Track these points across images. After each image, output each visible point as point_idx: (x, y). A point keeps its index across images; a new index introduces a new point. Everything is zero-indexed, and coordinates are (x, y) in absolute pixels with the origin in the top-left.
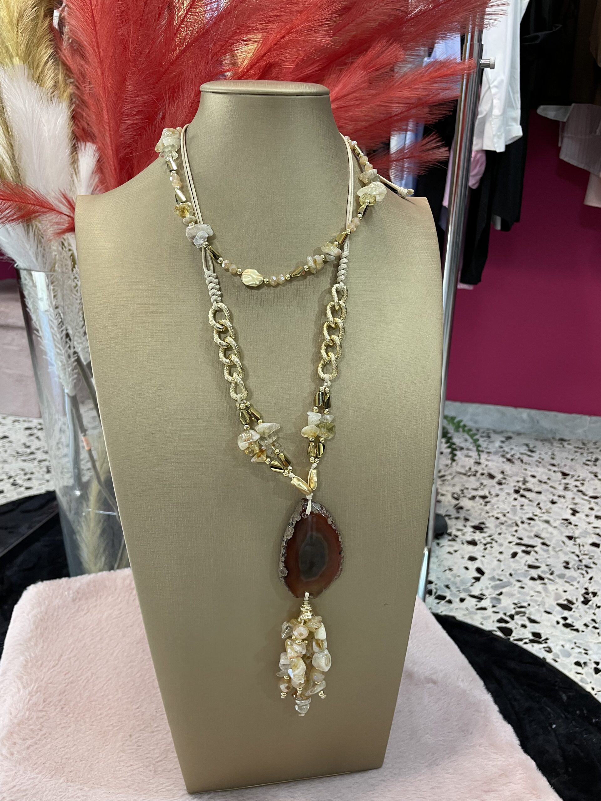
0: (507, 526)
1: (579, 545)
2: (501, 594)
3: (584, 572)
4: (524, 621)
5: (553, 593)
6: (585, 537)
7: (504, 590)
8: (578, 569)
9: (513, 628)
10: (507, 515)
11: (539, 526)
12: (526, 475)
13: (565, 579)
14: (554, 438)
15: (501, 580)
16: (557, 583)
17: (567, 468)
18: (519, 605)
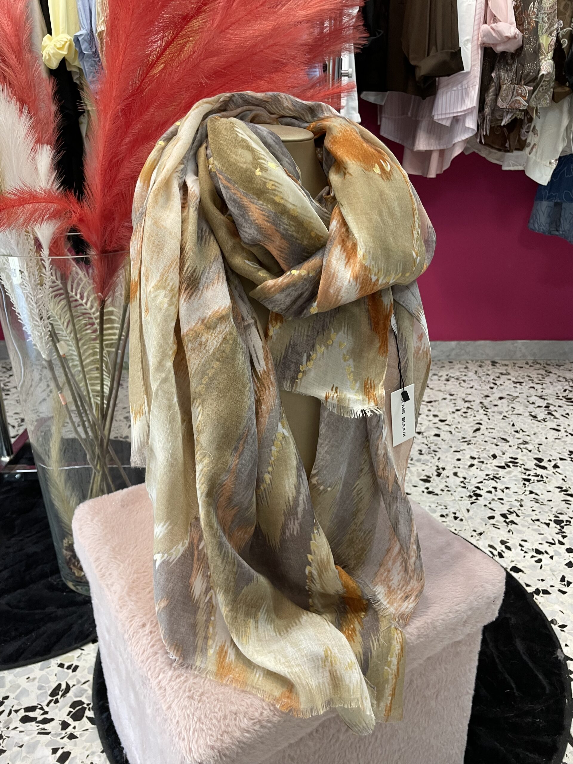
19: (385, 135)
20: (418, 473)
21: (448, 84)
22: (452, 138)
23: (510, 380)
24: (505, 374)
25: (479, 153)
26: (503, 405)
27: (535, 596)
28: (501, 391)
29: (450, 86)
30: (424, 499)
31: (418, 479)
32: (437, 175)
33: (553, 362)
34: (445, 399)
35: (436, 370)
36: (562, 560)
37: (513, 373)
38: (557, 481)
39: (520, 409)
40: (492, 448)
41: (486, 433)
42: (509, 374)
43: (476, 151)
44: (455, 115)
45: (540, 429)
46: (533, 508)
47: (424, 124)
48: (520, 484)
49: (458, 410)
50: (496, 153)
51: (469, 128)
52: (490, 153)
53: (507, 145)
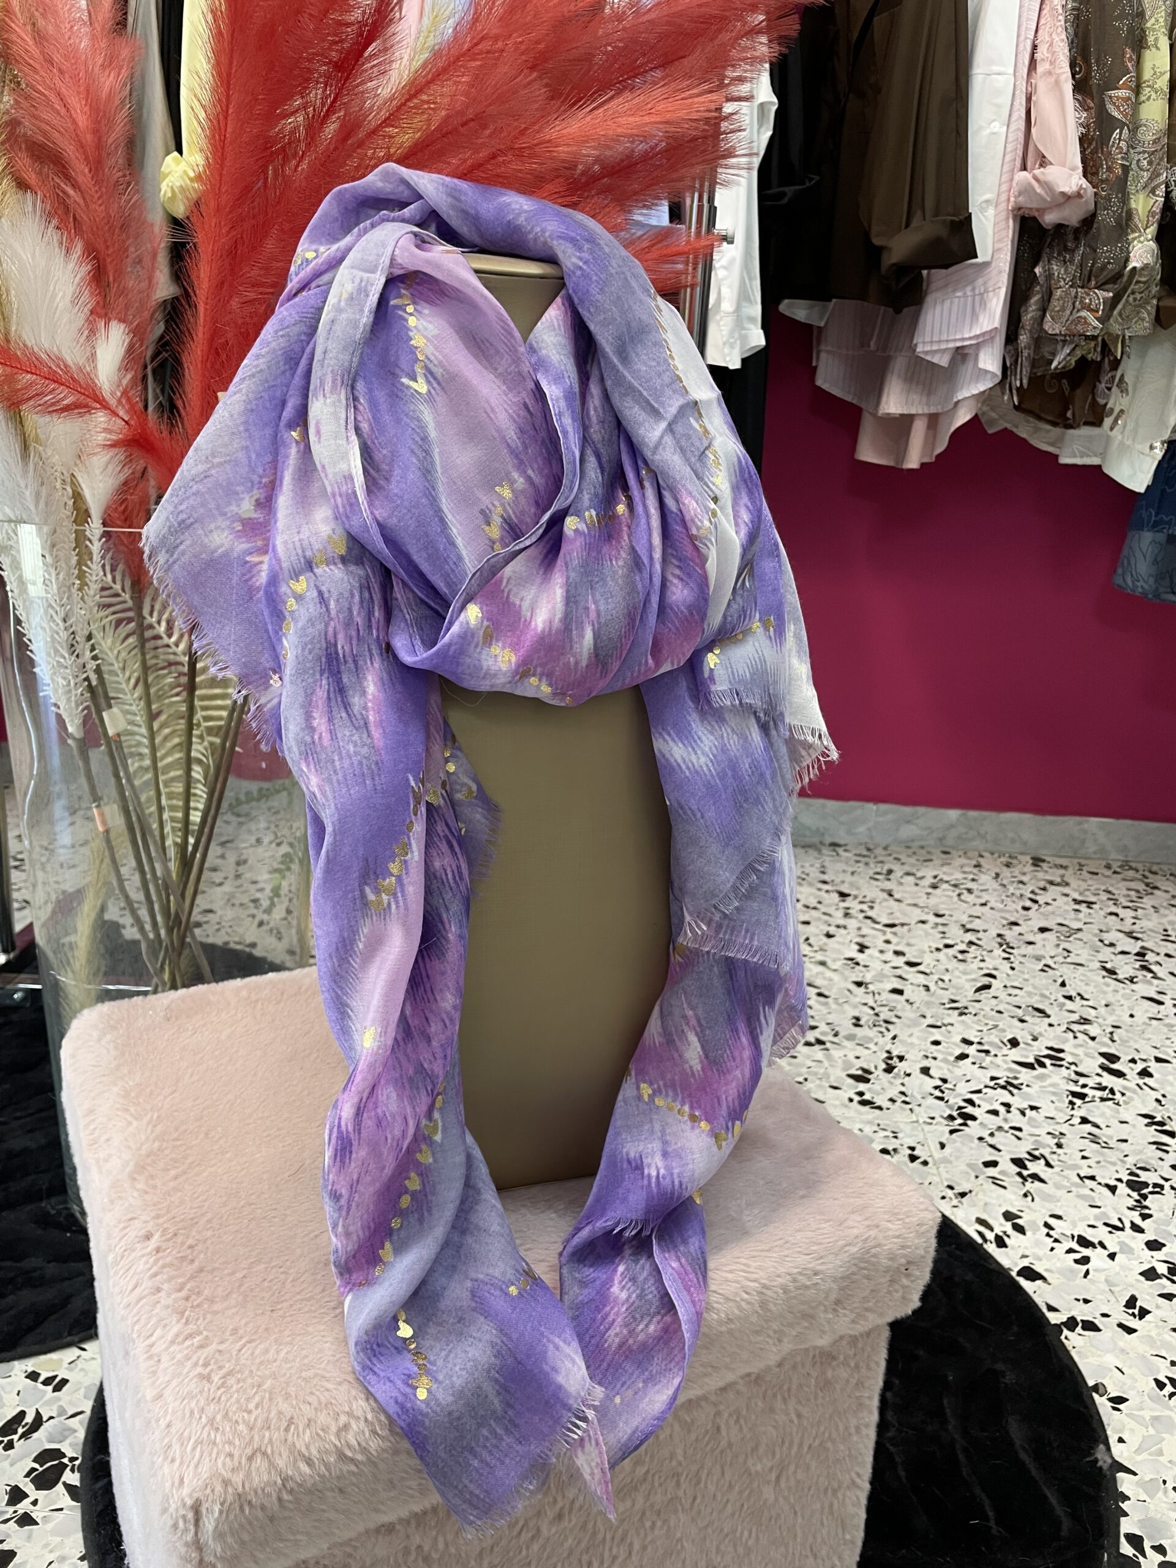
1: (874, 993)
3: (883, 1030)
5: (840, 1061)
6: (881, 982)
8: (875, 1026)
13: (857, 1041)
14: (821, 843)
16: (845, 1047)
17: (846, 885)
19: (825, 387)
20: (844, 1062)
21: (946, 286)
22: (952, 391)
23: (1067, 895)
24: (1058, 885)
25: (1015, 430)
26: (1047, 945)
27: (1066, 1332)
28: (1046, 916)
29: (950, 290)
30: (852, 1114)
31: (844, 1074)
32: (923, 465)
33: (1165, 868)
34: (923, 922)
35: (913, 865)
36: (1136, 1263)
37: (1074, 883)
38: (1143, 1102)
39: (1081, 953)
40: (1010, 1027)
41: (1003, 995)
42: (1067, 884)
43: (1009, 426)
44: (959, 344)
45: (1119, 996)
46: (1084, 1154)
47: (899, 364)
48: (1060, 1101)
49: (947, 946)
50: (1048, 431)
51: (986, 372)
52: (1037, 430)
53: (1069, 414)
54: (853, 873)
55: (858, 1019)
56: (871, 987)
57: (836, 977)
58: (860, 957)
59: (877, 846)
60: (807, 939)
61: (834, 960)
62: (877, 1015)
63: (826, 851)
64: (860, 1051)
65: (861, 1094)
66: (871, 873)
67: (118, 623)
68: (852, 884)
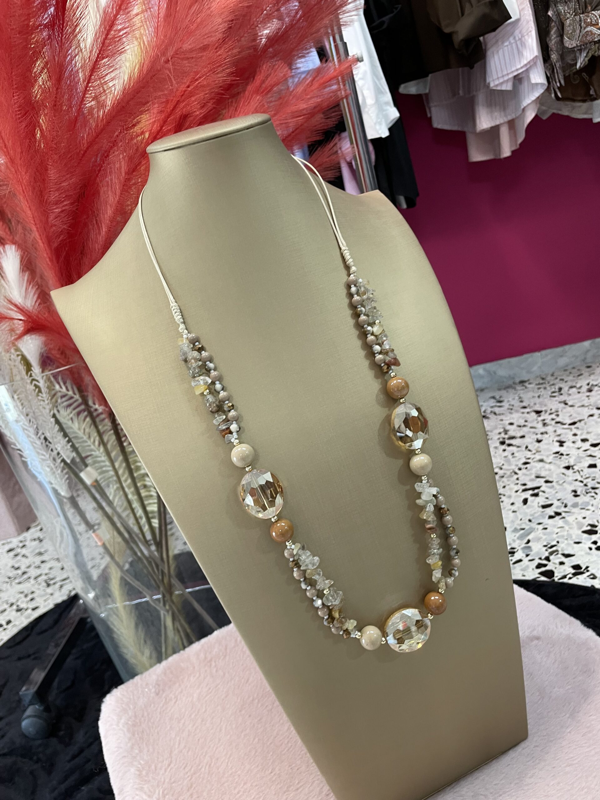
0: (507, 477)
1: (579, 471)
2: (528, 542)
3: (593, 494)
4: (560, 558)
5: (574, 523)
6: (581, 462)
7: (530, 537)
8: (587, 493)
9: (553, 569)
10: (503, 467)
11: (536, 467)
12: (503, 424)
13: (580, 507)
14: (514, 383)
15: (523, 529)
16: (574, 513)
17: (538, 405)
18: (549, 546)
19: (439, 126)
20: (578, 523)
21: (497, 41)
22: (519, 103)
25: (560, 112)
29: (500, 43)
30: (594, 558)
31: (580, 532)
32: (513, 152)
34: (592, 415)
35: (572, 381)
43: (555, 111)
44: (515, 74)
47: (481, 98)
50: (580, 107)
51: (537, 84)
52: (573, 108)
53: (592, 92)
54: (539, 397)
55: (575, 491)
56: (576, 468)
57: (552, 467)
58: (562, 450)
59: (547, 375)
60: (527, 447)
61: (548, 456)
62: (586, 485)
63: (519, 387)
64: (584, 513)
65: (595, 543)
66: (549, 393)
67: (79, 414)
68: (541, 404)
